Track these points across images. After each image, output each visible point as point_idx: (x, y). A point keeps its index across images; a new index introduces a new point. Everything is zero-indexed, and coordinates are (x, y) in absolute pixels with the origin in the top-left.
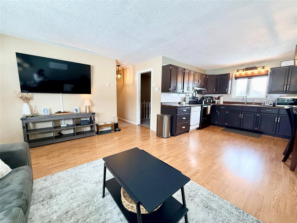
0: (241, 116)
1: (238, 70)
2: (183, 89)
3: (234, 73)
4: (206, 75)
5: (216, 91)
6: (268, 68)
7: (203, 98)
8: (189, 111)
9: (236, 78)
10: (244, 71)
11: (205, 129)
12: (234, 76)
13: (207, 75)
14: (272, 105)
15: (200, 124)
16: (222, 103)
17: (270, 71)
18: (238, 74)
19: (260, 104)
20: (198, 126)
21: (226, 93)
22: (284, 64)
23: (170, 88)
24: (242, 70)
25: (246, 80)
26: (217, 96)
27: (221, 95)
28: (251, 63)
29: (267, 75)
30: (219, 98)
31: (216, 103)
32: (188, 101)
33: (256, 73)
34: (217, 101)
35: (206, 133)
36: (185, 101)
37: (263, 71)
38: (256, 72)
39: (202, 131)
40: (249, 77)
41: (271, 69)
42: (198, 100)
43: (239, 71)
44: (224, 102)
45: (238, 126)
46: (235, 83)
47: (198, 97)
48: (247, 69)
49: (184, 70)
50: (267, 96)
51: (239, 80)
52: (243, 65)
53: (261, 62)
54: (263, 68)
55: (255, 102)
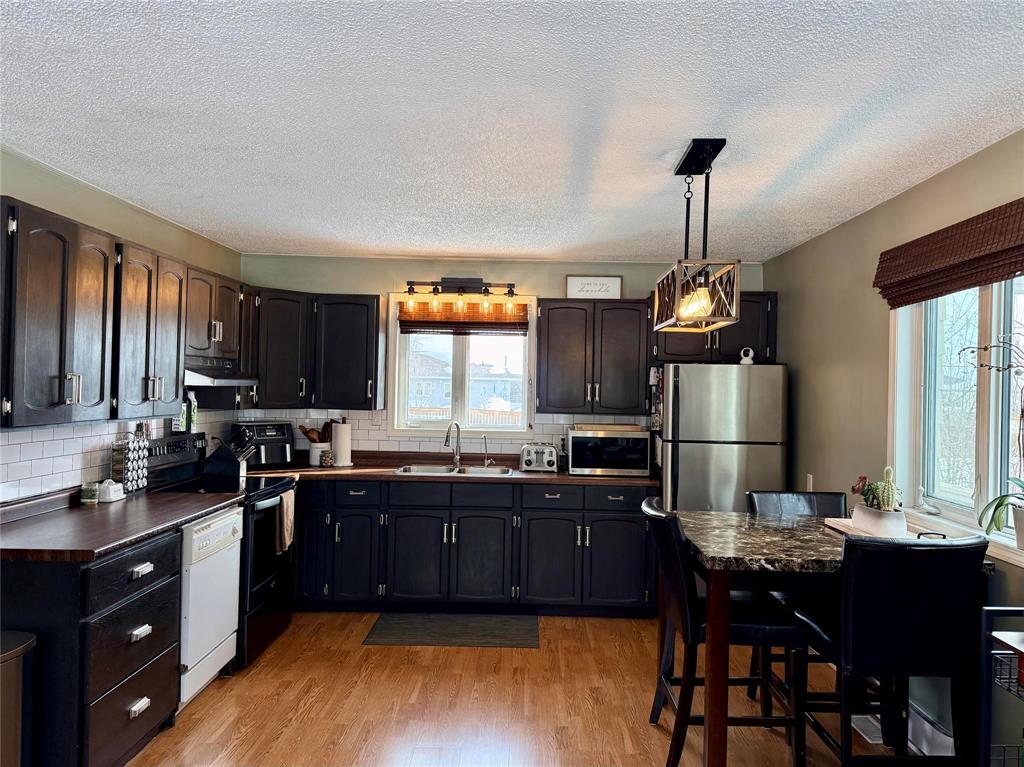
0: (449, 533)
1: (411, 284)
2: (115, 393)
3: (396, 299)
4: (253, 291)
5: (311, 389)
6: (528, 298)
7: (235, 435)
9: (409, 325)
10: (435, 291)
12: (394, 312)
13: (258, 291)
17: (533, 313)
18: (411, 303)
19: (513, 461)
20: (228, 651)
21: (368, 404)
22: (581, 289)
24: (431, 288)
26: (316, 417)
27: (335, 414)
28: (462, 261)
29: (521, 325)
30: (326, 433)
31: (315, 460)
33: (486, 311)
34: (318, 449)
36: (119, 476)
37: (510, 306)
38: (485, 303)
40: (460, 327)
41: (541, 302)
42: (203, 450)
43: (416, 288)
44: (359, 458)
45: (438, 595)
46: (405, 347)
47: (201, 436)
48: (450, 286)
49: (119, 248)
50: (532, 424)
52: (429, 261)
53: (496, 262)
54: (511, 293)
55: (494, 449)
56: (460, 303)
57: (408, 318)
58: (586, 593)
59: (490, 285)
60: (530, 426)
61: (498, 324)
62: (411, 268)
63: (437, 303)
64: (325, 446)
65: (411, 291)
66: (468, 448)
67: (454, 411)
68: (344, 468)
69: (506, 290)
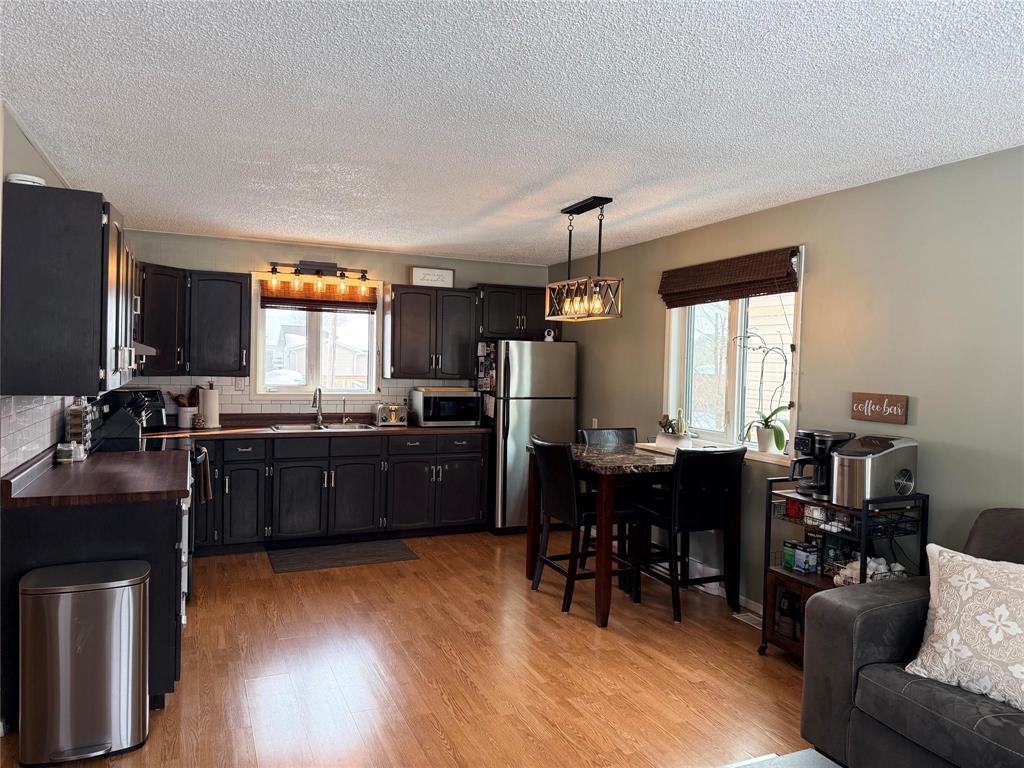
1: (274, 265)
3: (258, 278)
10: (297, 272)
12: (257, 288)
13: (143, 266)
21: (243, 372)
28: (318, 247)
31: (185, 423)
33: (342, 292)
37: (363, 289)
38: (340, 285)
40: (312, 304)
41: (393, 287)
43: (278, 268)
48: (309, 268)
50: (380, 388)
53: (351, 251)
54: (364, 278)
55: (349, 409)
56: (320, 284)
57: (270, 295)
58: (437, 517)
59: (346, 270)
60: (379, 390)
61: (351, 304)
62: (275, 250)
63: (298, 283)
64: (194, 410)
65: (274, 271)
66: (327, 409)
68: (214, 429)
69: (360, 275)
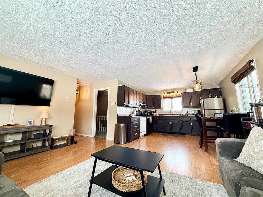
0: (171, 123)
2: (133, 104)
3: (163, 95)
4: (146, 96)
5: (153, 106)
6: (180, 93)
7: (145, 111)
8: (139, 121)
9: (164, 98)
10: (168, 93)
11: (150, 135)
12: (163, 97)
13: (147, 95)
14: (186, 115)
15: (146, 131)
16: (158, 115)
17: (181, 95)
18: (165, 95)
19: (180, 115)
20: (145, 133)
21: (160, 108)
22: (187, 91)
23: (125, 102)
25: (170, 99)
26: (154, 110)
27: (156, 109)
28: (171, 89)
29: (180, 97)
30: (155, 112)
31: (154, 115)
32: (136, 113)
34: (154, 114)
35: (152, 138)
36: (134, 113)
37: (178, 94)
38: (174, 94)
39: (148, 137)
40: (171, 98)
41: (182, 93)
42: (142, 113)
43: (165, 93)
44: (159, 114)
45: (170, 131)
46: (164, 101)
47: (142, 111)
48: (169, 93)
49: (133, 90)
50: (183, 110)
51: (166, 100)
52: (167, 90)
53: (176, 89)
54: (178, 93)
55: (177, 113)
56: (171, 95)
58: (192, 132)
59: (175, 92)
61: (177, 97)
62: (164, 91)
63: (168, 95)
64: (155, 113)
66: (173, 113)
67: (171, 109)
